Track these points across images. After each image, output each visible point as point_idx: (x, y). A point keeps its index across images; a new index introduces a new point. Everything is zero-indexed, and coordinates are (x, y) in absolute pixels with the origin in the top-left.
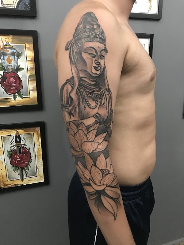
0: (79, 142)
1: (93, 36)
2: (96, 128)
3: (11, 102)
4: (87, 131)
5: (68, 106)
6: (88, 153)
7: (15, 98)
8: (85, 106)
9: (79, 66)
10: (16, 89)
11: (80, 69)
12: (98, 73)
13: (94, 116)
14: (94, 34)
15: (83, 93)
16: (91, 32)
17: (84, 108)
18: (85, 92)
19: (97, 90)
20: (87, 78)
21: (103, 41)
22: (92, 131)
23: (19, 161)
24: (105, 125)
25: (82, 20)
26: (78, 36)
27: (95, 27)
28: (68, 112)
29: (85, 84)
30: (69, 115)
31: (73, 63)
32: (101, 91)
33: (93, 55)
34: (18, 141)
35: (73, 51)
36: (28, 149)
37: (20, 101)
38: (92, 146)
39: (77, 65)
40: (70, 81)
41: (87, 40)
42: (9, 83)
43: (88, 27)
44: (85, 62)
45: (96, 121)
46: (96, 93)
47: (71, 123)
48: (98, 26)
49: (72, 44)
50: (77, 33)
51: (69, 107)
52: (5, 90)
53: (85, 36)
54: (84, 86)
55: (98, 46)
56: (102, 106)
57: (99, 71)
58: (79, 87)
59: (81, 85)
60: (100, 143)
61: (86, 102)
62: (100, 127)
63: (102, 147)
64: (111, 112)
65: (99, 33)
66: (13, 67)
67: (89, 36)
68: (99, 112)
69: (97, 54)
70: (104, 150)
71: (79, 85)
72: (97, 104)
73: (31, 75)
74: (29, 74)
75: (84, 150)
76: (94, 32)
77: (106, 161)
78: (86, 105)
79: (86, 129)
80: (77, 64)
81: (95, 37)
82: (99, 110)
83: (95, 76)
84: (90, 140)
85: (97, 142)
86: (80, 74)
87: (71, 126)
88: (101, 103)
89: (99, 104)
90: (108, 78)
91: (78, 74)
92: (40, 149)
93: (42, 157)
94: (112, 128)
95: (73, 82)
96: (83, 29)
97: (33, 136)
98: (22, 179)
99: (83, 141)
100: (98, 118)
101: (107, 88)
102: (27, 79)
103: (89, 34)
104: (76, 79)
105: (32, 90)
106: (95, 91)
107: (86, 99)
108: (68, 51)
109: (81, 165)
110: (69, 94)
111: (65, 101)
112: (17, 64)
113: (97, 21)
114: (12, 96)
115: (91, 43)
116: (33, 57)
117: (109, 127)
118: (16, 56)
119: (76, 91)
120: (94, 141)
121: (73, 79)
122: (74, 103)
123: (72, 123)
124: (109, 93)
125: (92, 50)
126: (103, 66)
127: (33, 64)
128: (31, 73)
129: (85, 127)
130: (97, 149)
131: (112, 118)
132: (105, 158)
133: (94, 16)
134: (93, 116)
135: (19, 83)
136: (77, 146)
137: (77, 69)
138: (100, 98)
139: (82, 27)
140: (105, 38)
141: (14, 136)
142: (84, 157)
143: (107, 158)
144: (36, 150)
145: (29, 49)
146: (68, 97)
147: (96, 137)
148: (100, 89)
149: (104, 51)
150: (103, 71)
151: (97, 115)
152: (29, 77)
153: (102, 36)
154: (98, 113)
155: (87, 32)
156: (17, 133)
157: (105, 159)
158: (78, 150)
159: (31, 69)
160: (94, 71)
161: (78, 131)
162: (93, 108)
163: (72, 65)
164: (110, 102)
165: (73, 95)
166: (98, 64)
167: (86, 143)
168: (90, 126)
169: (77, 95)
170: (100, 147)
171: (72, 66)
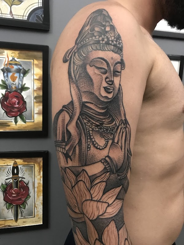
0: (78, 199)
1: (104, 42)
2: (104, 180)
3: (11, 126)
4: (91, 184)
5: (64, 144)
6: (91, 219)
7: (16, 122)
8: (88, 145)
9: (81, 86)
10: (18, 111)
11: (83, 90)
12: (110, 96)
13: (103, 161)
14: (106, 40)
15: (87, 126)
16: (101, 36)
17: (88, 148)
18: (89, 124)
19: (108, 121)
20: (93, 104)
21: (119, 49)
22: (99, 185)
23: (14, 197)
24: (118, 175)
25: (89, 19)
26: (82, 43)
27: (108, 29)
28: (64, 153)
29: (90, 112)
30: (65, 158)
31: (73, 82)
32: (114, 123)
33: (103, 70)
34: (16, 172)
35: (74, 63)
36: (27, 183)
37: (21, 125)
38: (98, 208)
39: (79, 85)
40: (68, 108)
41: (94, 48)
42: (11, 104)
43: (97, 29)
44: (91, 80)
45: (105, 168)
46: (106, 125)
47: (68, 170)
48: (113, 28)
49: (74, 53)
50: (81, 38)
51: (66, 145)
52: (5, 112)
53: (91, 43)
54: (88, 116)
55: (111, 57)
56: (116, 146)
57: (112, 95)
58: (80, 116)
59: (84, 114)
60: (110, 203)
61: (91, 139)
62: (111, 178)
63: (112, 211)
64: (128, 154)
65: (113, 38)
66: (17, 86)
67: (98, 42)
68: (110, 155)
69: (110, 69)
70: (116, 215)
71: (81, 114)
72: (108, 142)
73: (37, 96)
74: (35, 95)
75: (85, 213)
76: (105, 37)
77: (118, 235)
78: (91, 143)
79: (89, 181)
80: (78, 82)
81: (107, 43)
82: (111, 151)
83: (106, 100)
84: (95, 199)
85: (105, 202)
86: (83, 98)
87: (68, 175)
88: (113, 142)
89: (110, 142)
90: (124, 105)
91: (80, 98)
92: (41, 184)
93: (42, 193)
94: (129, 179)
95: (72, 110)
96: (90, 32)
97: (33, 168)
98: (16, 219)
99: (84, 199)
100: (108, 164)
101: (123, 119)
102: (32, 100)
103: (98, 39)
104: (77, 104)
105: (37, 113)
106: (105, 123)
107: (91, 135)
108: (67, 64)
109: (81, 234)
110: (65, 127)
111: (59, 138)
112: (22, 82)
113: (110, 21)
114: (13, 119)
115: (100, 51)
116: (41, 75)
117: (126, 178)
118: (22, 73)
119: (77, 122)
120: (101, 201)
121: (73, 104)
122: (73, 141)
123: (70, 171)
124: (127, 127)
125: (102, 63)
126: (117, 86)
127: (41, 83)
128: (37, 94)
129: (87, 177)
130: (105, 214)
131: (129, 163)
132: (116, 230)
133: (107, 15)
134: (101, 161)
135: (22, 105)
136: (76, 205)
137: (79, 90)
138: (112, 134)
139: (88, 29)
140: (122, 47)
141: (11, 167)
142: (85, 222)
143: (120, 229)
144: (36, 185)
145: (37, 66)
146: (64, 130)
147: (104, 193)
148: (113, 120)
149: (120, 65)
150: (118, 94)
151: (107, 159)
152: (35, 98)
153: (118, 43)
154: (108, 156)
155: (95, 37)
156: (15, 163)
157: (116, 232)
158: (77, 211)
159: (38, 89)
160: (104, 94)
161: (77, 183)
162: (101, 148)
163: (71, 84)
164: (127, 139)
165: (72, 128)
166: (111, 83)
167: (88, 202)
168: (95, 176)
169: (77, 129)
170: (110, 210)
171: (72, 86)
